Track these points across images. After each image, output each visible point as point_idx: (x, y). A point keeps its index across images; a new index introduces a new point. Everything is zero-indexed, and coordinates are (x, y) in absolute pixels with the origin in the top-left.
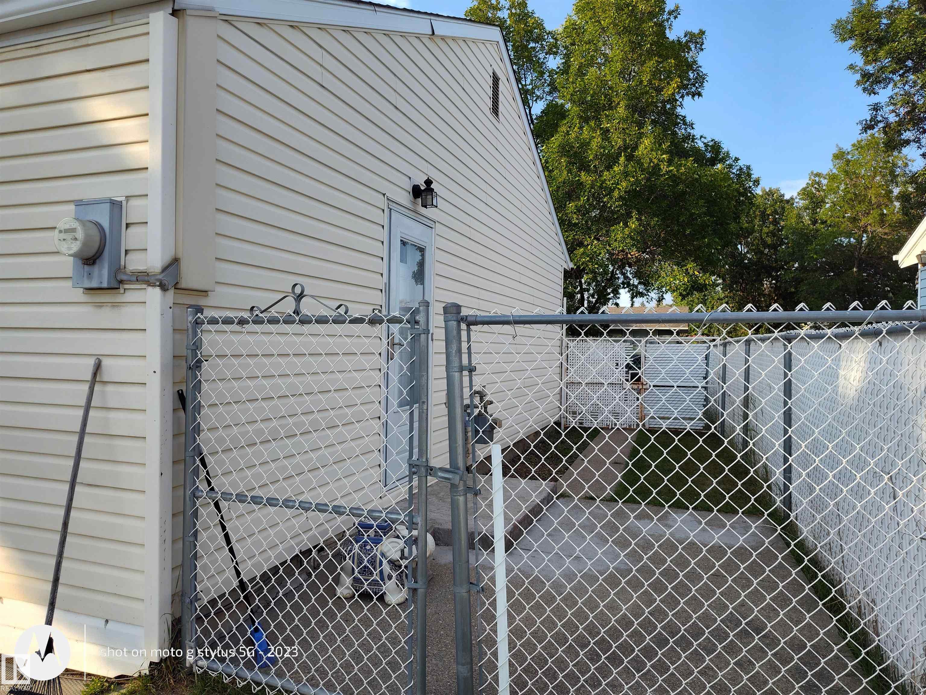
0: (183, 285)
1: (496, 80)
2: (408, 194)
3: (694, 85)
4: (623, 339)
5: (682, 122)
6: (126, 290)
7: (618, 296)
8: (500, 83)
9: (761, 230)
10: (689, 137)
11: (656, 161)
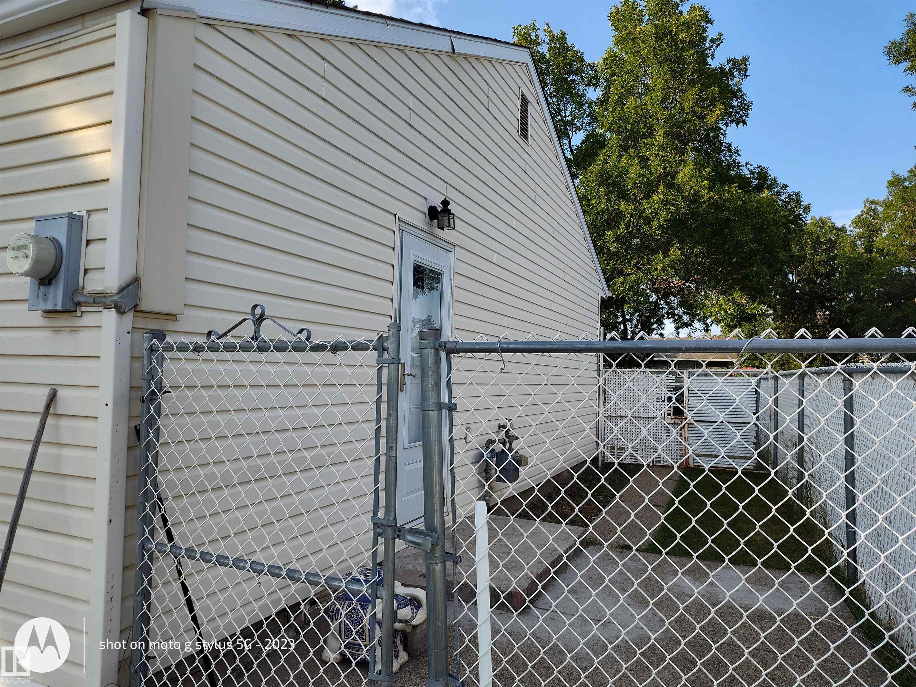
0: (143, 307)
1: (525, 102)
2: (421, 216)
3: (738, 113)
4: (668, 371)
5: (726, 149)
6: (84, 314)
7: (662, 326)
8: (530, 106)
9: (814, 259)
10: (734, 165)
11: (696, 188)
